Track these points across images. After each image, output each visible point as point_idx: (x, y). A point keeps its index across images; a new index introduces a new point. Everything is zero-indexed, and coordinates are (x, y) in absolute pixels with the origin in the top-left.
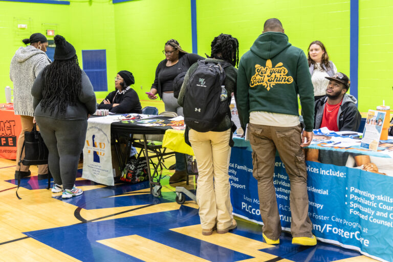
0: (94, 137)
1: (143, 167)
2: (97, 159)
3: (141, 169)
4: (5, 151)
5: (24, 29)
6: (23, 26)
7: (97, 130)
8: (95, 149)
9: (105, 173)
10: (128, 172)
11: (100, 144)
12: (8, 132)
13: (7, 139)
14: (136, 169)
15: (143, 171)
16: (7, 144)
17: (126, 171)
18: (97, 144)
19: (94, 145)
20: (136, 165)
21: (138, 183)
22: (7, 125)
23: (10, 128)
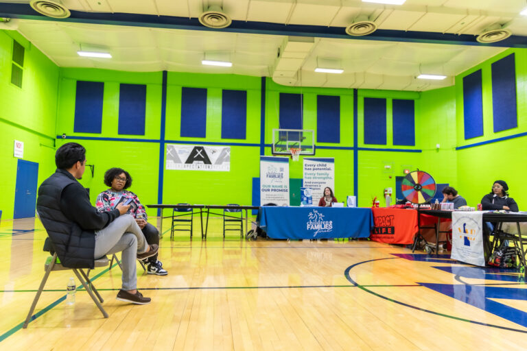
0: (465, 225)
1: (511, 255)
2: (467, 242)
3: (509, 256)
4: (385, 237)
5: (388, 169)
6: (388, 167)
7: (468, 219)
8: (466, 235)
9: (475, 255)
10: (496, 258)
11: (472, 231)
12: (388, 224)
13: (387, 228)
14: (504, 256)
15: (511, 258)
16: (386, 233)
17: (494, 257)
18: (469, 231)
19: (465, 232)
20: (504, 252)
21: (506, 268)
22: (388, 219)
23: (390, 221)
